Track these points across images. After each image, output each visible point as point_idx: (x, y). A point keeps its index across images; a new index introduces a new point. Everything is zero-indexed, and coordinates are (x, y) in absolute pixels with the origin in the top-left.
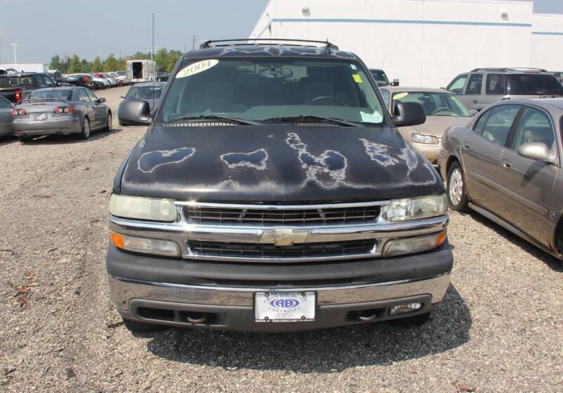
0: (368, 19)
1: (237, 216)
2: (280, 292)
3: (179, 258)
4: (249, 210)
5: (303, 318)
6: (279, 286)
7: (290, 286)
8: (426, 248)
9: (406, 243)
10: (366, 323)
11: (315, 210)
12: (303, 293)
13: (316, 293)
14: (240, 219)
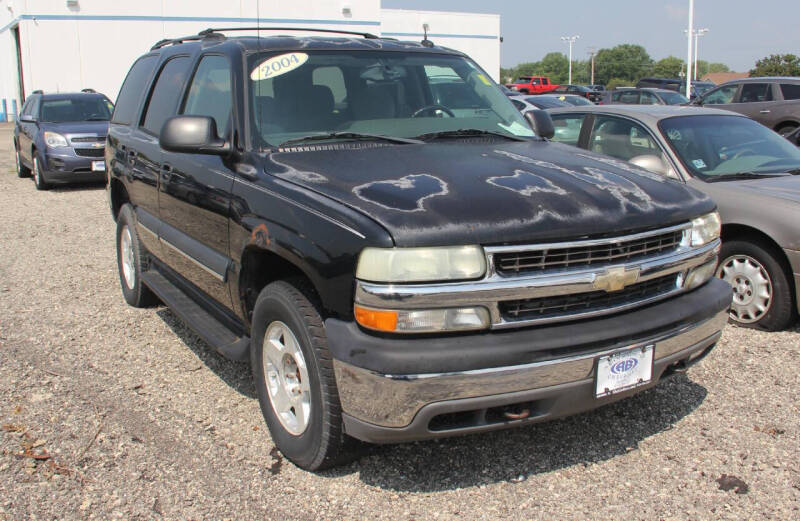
0: (165, 15)
1: (539, 260)
2: (623, 351)
3: (486, 331)
4: (551, 251)
5: (641, 381)
6: (620, 344)
7: (631, 342)
12: (643, 349)
13: (654, 346)
14: (542, 264)
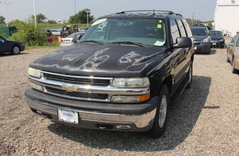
5: (75, 122)
8: (133, 102)
9: (121, 98)
10: (102, 130)
11: (89, 79)
12: (73, 112)
13: (78, 113)
